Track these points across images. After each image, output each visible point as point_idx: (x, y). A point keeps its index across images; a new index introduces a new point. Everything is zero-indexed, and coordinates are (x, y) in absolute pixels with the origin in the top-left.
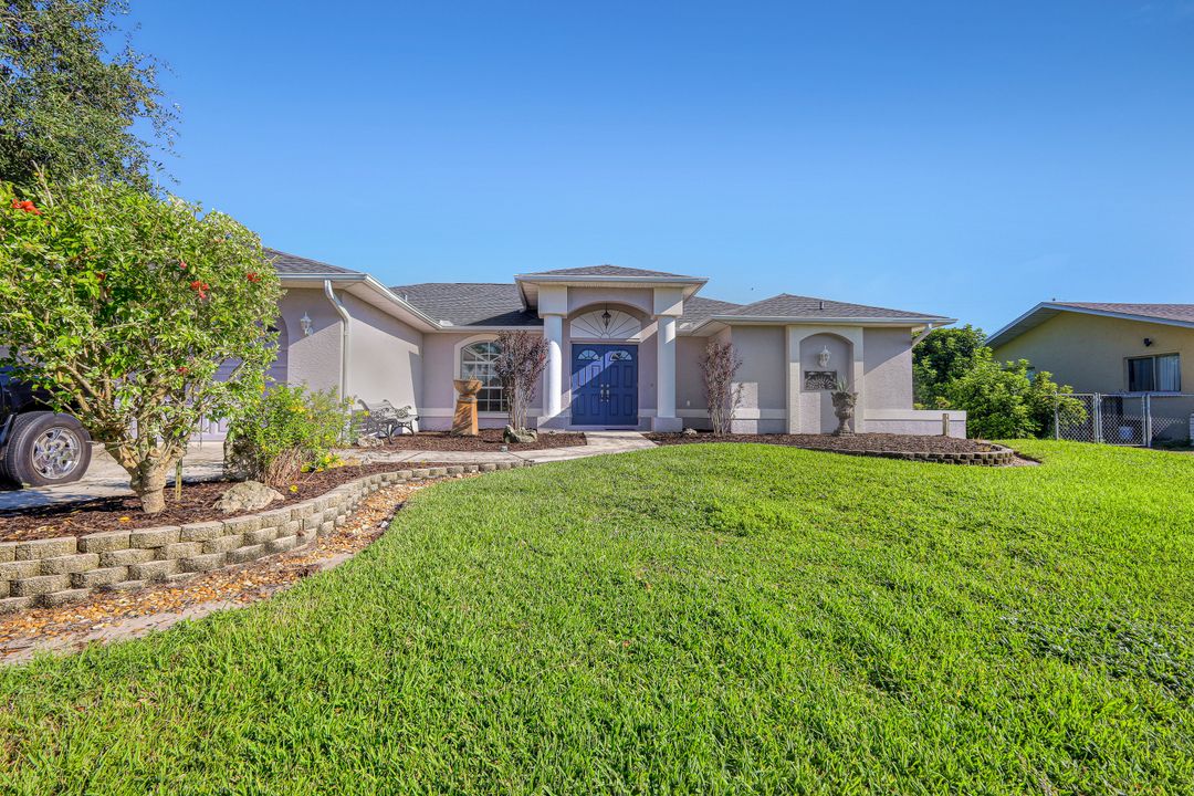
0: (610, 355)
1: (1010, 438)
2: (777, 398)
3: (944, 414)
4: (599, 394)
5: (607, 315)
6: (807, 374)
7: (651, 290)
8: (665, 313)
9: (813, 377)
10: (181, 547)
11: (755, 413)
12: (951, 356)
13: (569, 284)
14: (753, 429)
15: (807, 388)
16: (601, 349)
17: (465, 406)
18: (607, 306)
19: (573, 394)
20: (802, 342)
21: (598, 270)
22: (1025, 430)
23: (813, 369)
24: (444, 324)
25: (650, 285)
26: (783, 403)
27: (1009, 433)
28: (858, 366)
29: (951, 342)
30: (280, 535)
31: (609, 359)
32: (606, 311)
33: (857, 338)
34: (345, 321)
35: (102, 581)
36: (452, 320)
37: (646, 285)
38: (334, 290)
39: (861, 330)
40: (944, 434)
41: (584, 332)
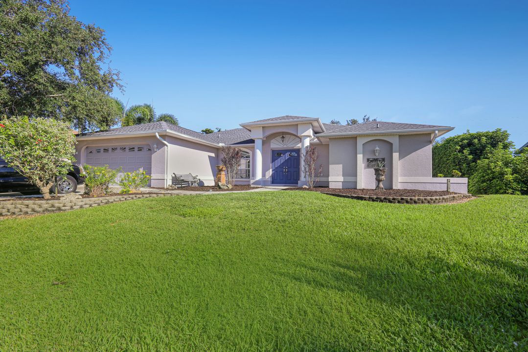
0: (287, 155)
1: (502, 193)
2: (351, 171)
3: (448, 180)
4: (283, 171)
5: (283, 137)
6: (368, 160)
7: (297, 125)
8: (303, 135)
9: (372, 161)
10: (33, 206)
11: (341, 179)
12: (484, 147)
13: (263, 125)
14: (340, 186)
15: (368, 166)
16: (284, 152)
17: (219, 175)
18: (283, 133)
19: (272, 171)
20: (363, 144)
21: (283, 118)
22: (512, 189)
23: (372, 157)
24: (221, 145)
25: (296, 123)
26: (355, 174)
27: (502, 191)
28: (396, 155)
29: (484, 139)
30: (64, 206)
31: (287, 156)
32: (283, 135)
33: (395, 141)
34: (167, 146)
35: (13, 211)
36: (225, 143)
37: (294, 123)
38: (159, 136)
39: (398, 136)
40: (447, 191)
41: (276, 145)
